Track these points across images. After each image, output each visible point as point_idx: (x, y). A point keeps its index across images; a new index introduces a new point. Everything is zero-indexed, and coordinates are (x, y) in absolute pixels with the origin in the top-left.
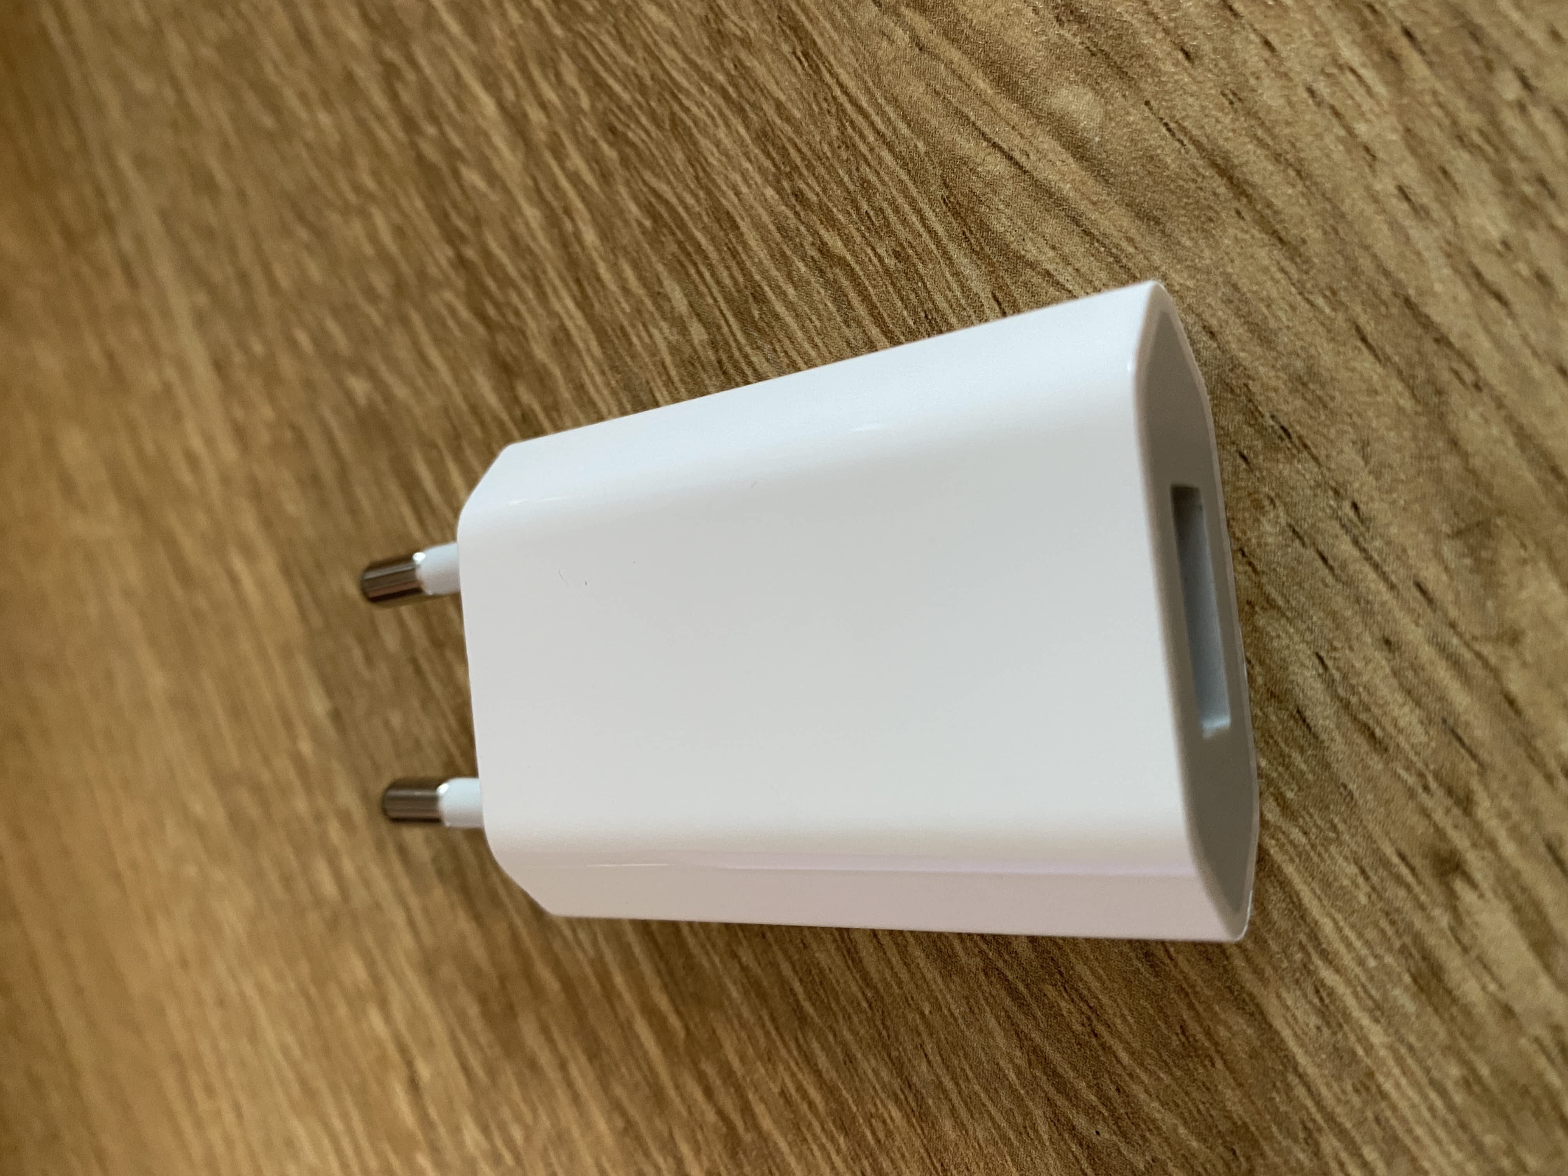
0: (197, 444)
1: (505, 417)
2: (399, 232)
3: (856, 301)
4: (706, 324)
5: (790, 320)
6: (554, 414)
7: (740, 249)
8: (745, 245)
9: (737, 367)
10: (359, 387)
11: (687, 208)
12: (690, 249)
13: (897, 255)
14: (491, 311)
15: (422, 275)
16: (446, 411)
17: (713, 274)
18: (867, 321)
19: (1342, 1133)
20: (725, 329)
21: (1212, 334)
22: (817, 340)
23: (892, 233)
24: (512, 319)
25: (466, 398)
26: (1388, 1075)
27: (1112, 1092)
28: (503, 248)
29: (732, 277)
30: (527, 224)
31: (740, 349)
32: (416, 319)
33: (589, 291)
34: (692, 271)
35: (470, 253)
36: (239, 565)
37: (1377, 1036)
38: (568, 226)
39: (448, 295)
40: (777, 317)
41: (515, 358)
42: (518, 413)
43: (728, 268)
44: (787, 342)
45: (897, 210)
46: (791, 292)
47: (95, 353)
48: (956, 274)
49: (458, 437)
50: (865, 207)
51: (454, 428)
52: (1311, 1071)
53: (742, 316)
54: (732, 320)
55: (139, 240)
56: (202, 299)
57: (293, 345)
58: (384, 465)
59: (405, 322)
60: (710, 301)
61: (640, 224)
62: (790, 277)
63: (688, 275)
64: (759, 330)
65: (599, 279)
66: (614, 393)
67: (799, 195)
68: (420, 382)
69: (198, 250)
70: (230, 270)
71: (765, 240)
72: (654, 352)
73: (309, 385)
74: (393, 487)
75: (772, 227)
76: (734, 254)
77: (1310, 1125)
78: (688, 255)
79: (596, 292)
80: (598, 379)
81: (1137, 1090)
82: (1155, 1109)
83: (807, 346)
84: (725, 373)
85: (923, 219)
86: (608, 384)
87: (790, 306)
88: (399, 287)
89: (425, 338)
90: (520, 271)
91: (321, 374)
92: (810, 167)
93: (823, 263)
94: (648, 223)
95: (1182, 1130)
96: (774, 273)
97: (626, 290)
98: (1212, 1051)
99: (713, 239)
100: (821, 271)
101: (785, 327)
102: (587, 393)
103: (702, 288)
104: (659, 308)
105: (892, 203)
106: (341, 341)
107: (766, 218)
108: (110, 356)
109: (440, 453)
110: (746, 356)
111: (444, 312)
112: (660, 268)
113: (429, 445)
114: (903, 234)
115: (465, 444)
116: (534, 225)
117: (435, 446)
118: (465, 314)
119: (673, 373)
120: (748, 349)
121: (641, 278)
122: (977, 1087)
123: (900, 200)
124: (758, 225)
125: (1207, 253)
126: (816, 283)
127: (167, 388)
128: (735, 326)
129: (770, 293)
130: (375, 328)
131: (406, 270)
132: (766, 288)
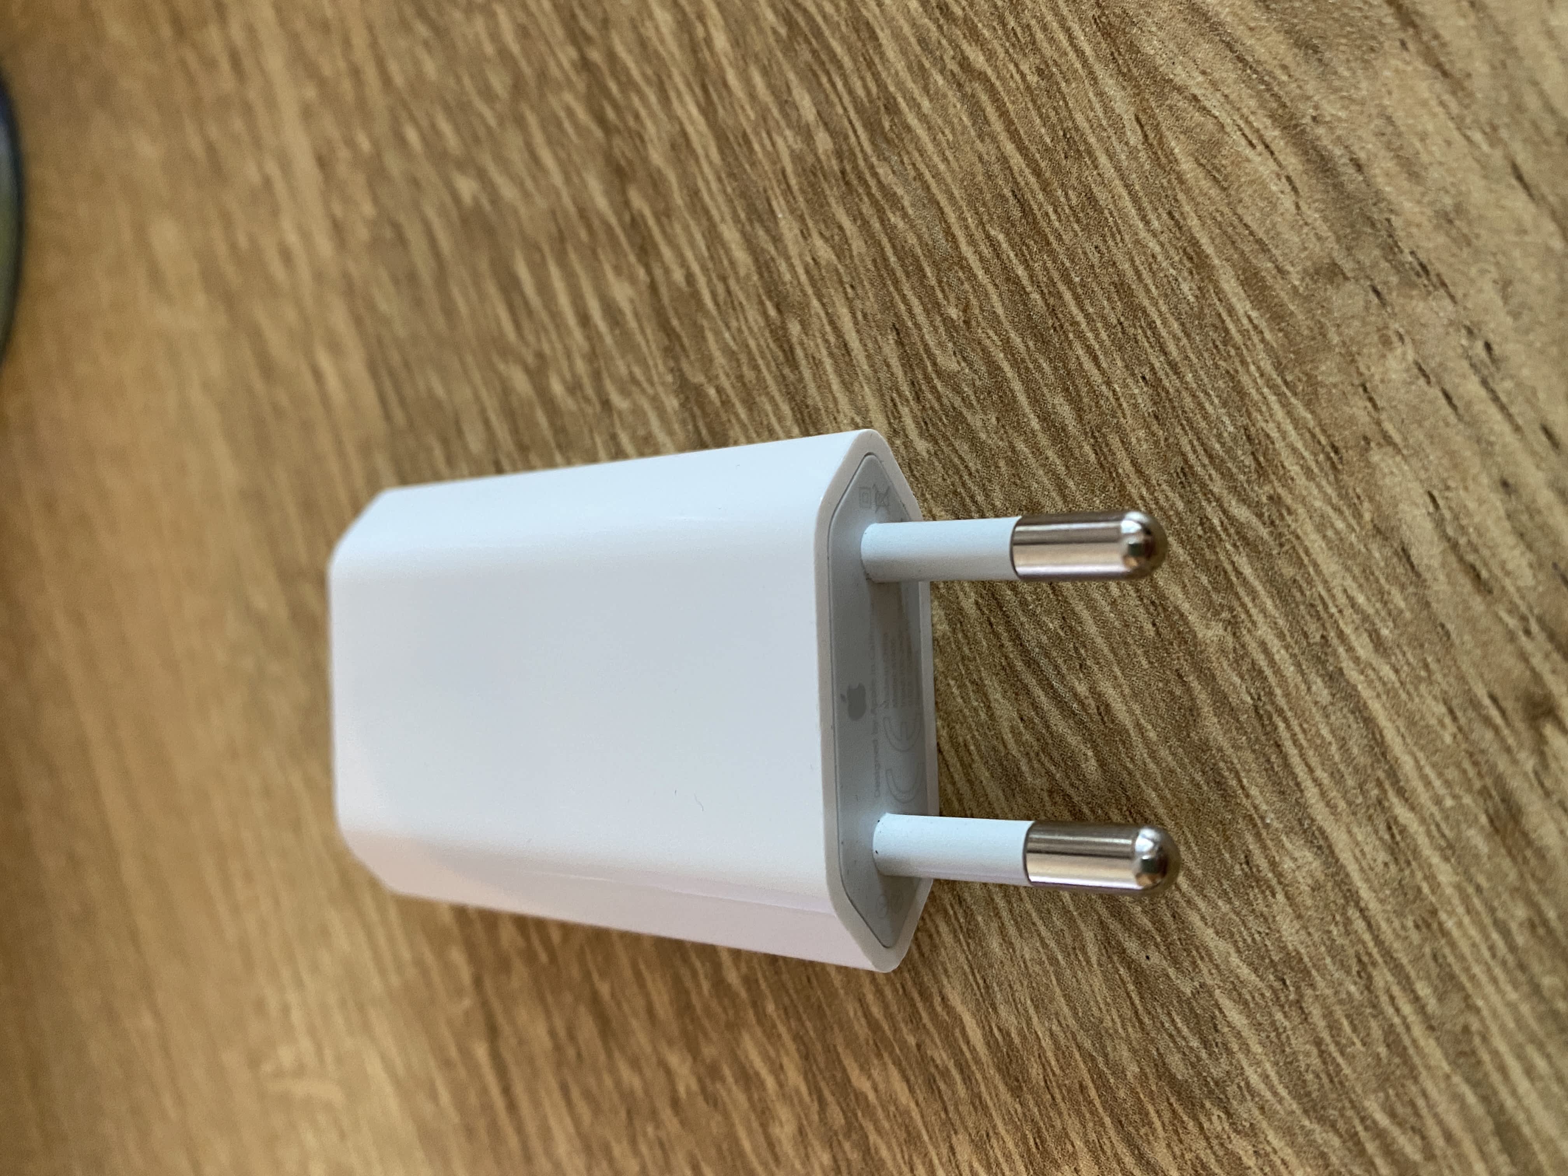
0: (293, 239)
1: (613, 221)
2: (523, 33)
5: (921, 131)
6: (664, 220)
7: (877, 60)
8: (882, 55)
9: (861, 178)
10: (467, 187)
11: (825, 17)
12: (824, 57)
13: (1040, 72)
14: (611, 114)
15: (543, 75)
16: (553, 213)
17: (846, 84)
18: (1003, 137)
19: (1397, 969)
20: (853, 139)
21: (1359, 167)
22: (948, 153)
23: (1036, 50)
24: (631, 122)
26: (1451, 913)
27: (1168, 918)
28: (630, 51)
29: (865, 87)
30: (657, 28)
31: (866, 159)
32: (532, 120)
33: (715, 97)
34: (824, 80)
36: (325, 362)
37: (1445, 874)
38: (700, 32)
39: (568, 97)
40: (908, 129)
41: (630, 163)
42: (627, 218)
43: (862, 79)
44: (916, 154)
45: (1045, 28)
46: (926, 104)
47: (196, 145)
48: (1100, 94)
49: (562, 239)
50: (1012, 23)
51: (560, 231)
52: (1374, 906)
53: (873, 127)
54: (860, 130)
55: (251, 30)
56: (311, 92)
57: (402, 141)
58: (484, 265)
59: (520, 122)
60: (840, 111)
61: (775, 32)
62: (926, 89)
63: (820, 84)
64: (888, 141)
65: (725, 85)
66: (730, 201)
68: (529, 184)
69: (311, 43)
70: (342, 64)
71: (904, 52)
72: (775, 158)
73: (415, 183)
74: (492, 289)
75: (913, 40)
76: (870, 64)
77: (1365, 959)
78: (822, 64)
79: (720, 97)
80: (714, 186)
81: (1192, 916)
82: (1208, 935)
83: (936, 159)
84: (847, 183)
85: (1071, 38)
86: (724, 192)
87: (923, 118)
88: (518, 87)
89: (539, 139)
90: (644, 75)
91: (427, 171)
93: (962, 77)
94: (783, 31)
95: (1235, 959)
96: (910, 85)
97: (752, 96)
98: (1274, 882)
99: (850, 49)
100: (960, 85)
101: (916, 140)
102: (701, 200)
103: (833, 97)
104: (786, 116)
105: (1041, 20)
106: (452, 141)
107: (907, 30)
108: (211, 149)
109: (543, 257)
110: (872, 167)
111: (562, 114)
112: (791, 76)
113: (532, 247)
114: (1048, 50)
115: (570, 248)
117: (539, 249)
118: (582, 115)
119: (793, 182)
120: (874, 160)
121: (770, 86)
122: (1029, 906)
123: (1049, 17)
124: (897, 36)
125: (1364, 85)
126: (952, 97)
127: (267, 182)
129: (903, 104)
130: (488, 128)
131: (527, 71)
132: (900, 100)
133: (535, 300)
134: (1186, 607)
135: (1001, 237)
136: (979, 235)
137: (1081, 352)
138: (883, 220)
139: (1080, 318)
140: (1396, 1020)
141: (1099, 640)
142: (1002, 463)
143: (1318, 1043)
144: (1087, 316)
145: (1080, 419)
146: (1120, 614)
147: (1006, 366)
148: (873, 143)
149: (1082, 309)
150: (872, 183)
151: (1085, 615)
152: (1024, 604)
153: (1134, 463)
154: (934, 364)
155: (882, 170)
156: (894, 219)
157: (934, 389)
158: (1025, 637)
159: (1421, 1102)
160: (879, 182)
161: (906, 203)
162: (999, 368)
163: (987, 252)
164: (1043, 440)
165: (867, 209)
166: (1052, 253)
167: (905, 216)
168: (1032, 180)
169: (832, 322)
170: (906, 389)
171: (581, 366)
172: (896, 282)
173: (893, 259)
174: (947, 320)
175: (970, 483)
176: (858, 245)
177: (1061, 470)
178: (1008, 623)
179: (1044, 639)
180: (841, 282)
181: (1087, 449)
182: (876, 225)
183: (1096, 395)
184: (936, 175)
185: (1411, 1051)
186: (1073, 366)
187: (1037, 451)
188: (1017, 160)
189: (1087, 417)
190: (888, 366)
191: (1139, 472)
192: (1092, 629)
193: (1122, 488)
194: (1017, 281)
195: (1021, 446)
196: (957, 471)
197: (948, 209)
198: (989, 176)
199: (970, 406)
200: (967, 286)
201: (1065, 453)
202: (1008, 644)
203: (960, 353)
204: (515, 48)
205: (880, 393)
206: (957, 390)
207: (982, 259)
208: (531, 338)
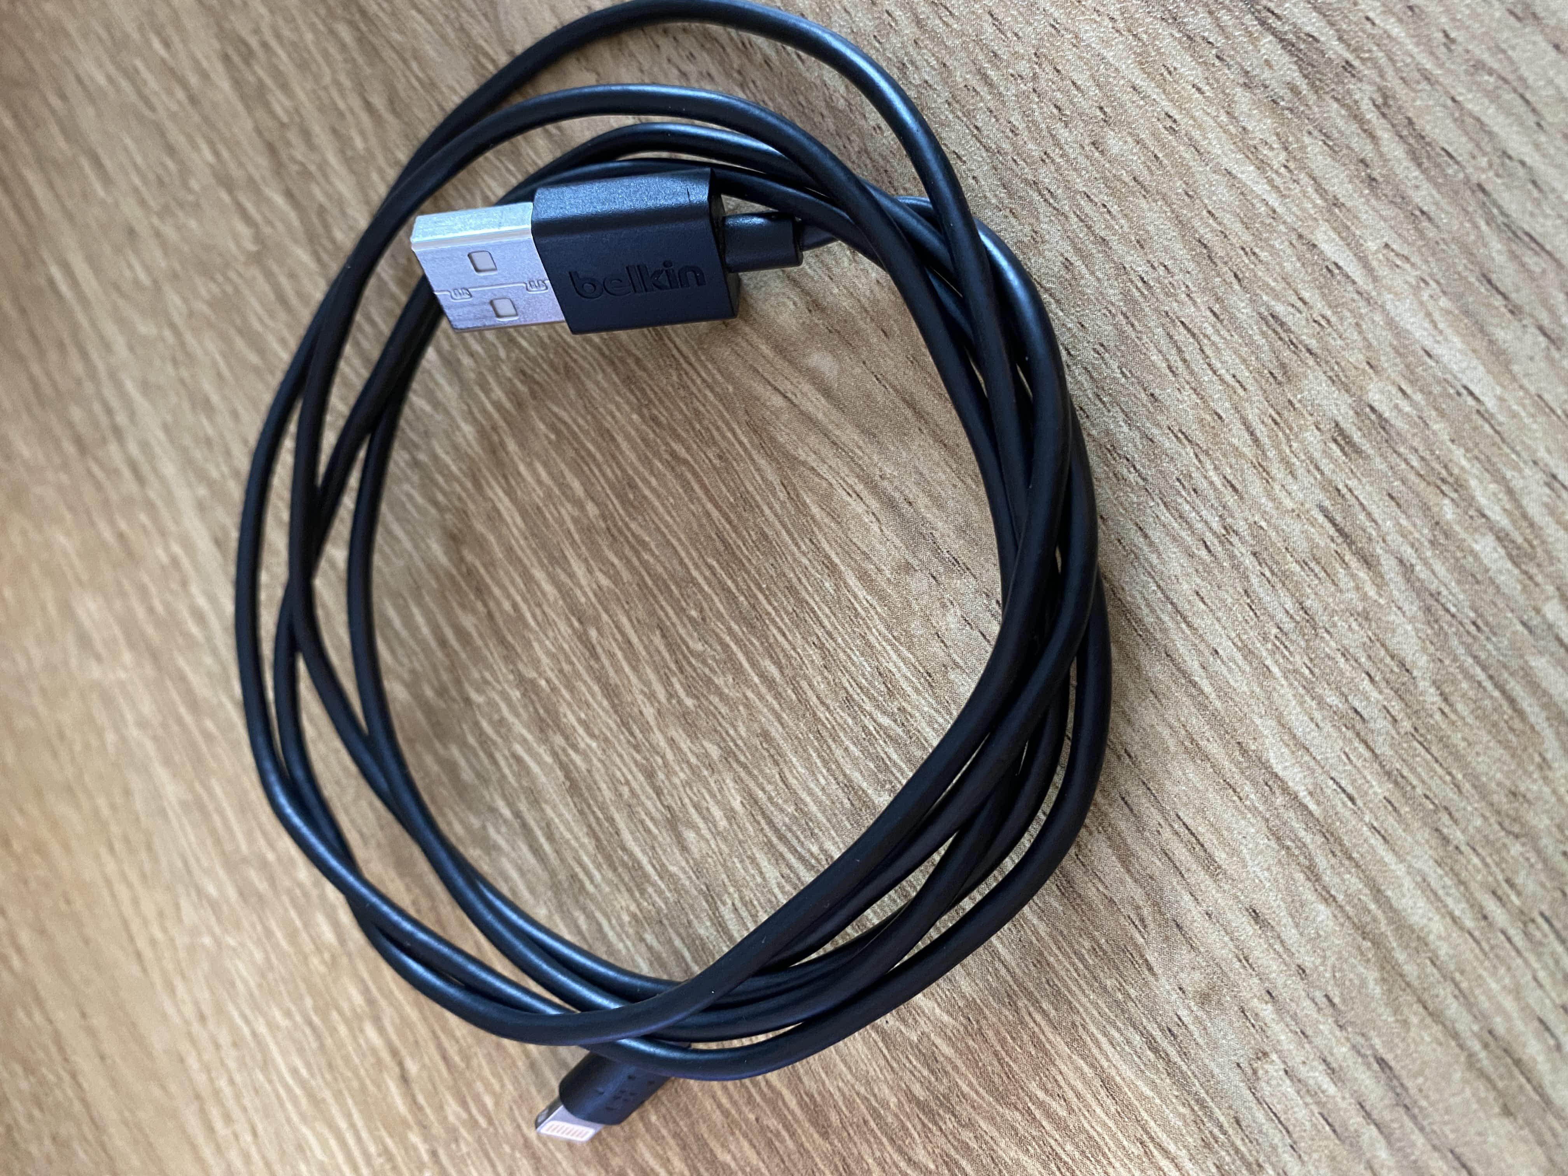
3: (696, 487)
4: (597, 504)
25: (423, 560)
35: (422, 457)
67: (654, 419)
92: (660, 400)
116: (470, 437)
128: (618, 506)
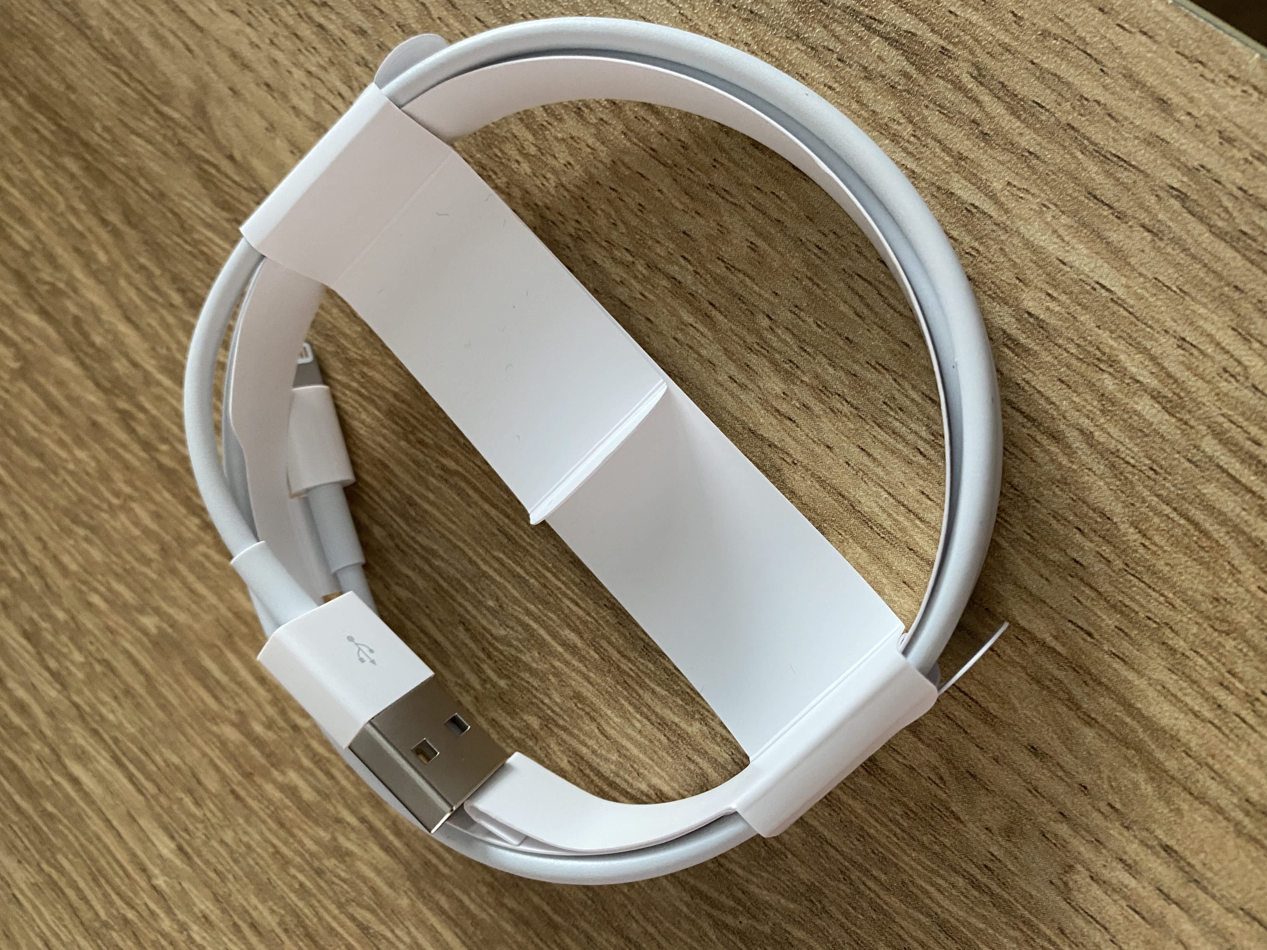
2: (157, 516)
5: (434, 511)
7: (393, 479)
8: (395, 476)
9: (410, 547)
10: (150, 622)
15: (179, 539)
16: (218, 622)
18: (481, 502)
19: (859, 867)
20: (395, 526)
22: (455, 519)
26: (871, 826)
27: (740, 895)
29: (392, 495)
31: (408, 535)
32: (182, 568)
37: (858, 807)
40: (426, 511)
44: (437, 525)
46: (431, 496)
49: (230, 636)
51: (226, 631)
52: (834, 839)
53: (405, 516)
54: (399, 520)
57: (90, 605)
58: (179, 667)
59: (174, 572)
60: (381, 512)
62: (428, 488)
64: (417, 521)
68: (194, 607)
71: (408, 470)
73: (109, 630)
74: (190, 681)
75: (411, 463)
76: (390, 482)
77: (843, 869)
81: (752, 888)
82: (765, 895)
83: (448, 524)
84: (402, 551)
87: (432, 503)
88: (164, 550)
89: (191, 578)
91: (115, 620)
93: (446, 476)
95: (783, 901)
96: (417, 487)
98: (783, 850)
100: (446, 481)
103: (375, 506)
106: (128, 596)
107: (404, 458)
109: (220, 650)
110: (413, 538)
111: (201, 559)
113: (210, 647)
115: (237, 639)
120: (413, 534)
122: (667, 924)
124: (400, 463)
126: (444, 488)
129: (418, 500)
130: (153, 581)
131: (167, 538)
132: (416, 497)
133: (224, 679)
134: (677, 720)
135: (501, 556)
136: (488, 558)
137: (568, 602)
138: (431, 565)
139: (560, 585)
140: (872, 895)
141: (642, 756)
142: (551, 677)
143: (842, 926)
144: (563, 583)
145: (582, 637)
146: (646, 737)
147: (532, 623)
148: (409, 525)
149: (560, 580)
150: (416, 547)
151: (628, 745)
152: (594, 752)
153: (619, 652)
154: (492, 635)
155: (419, 538)
156: (438, 563)
157: (496, 649)
158: (603, 770)
159: (902, 932)
160: (421, 545)
161: (441, 552)
162: (528, 625)
163: (496, 565)
164: (568, 656)
165: (419, 561)
166: (532, 556)
167: (443, 559)
168: (507, 521)
169: (423, 631)
170: (482, 655)
171: (271, 711)
172: (452, 597)
173: (445, 585)
174: (488, 608)
175: (538, 695)
176: (421, 583)
177: (583, 669)
178: (590, 766)
179: (613, 767)
180: (418, 606)
181: (592, 653)
182: (427, 568)
183: (585, 623)
184: (452, 532)
185: (885, 907)
186: (567, 611)
187: (567, 663)
188: (493, 512)
189: (585, 636)
190: (466, 645)
191: (624, 656)
192: (635, 751)
193: (619, 667)
194: (520, 576)
195: (557, 664)
196: (529, 691)
197: (466, 549)
198: (482, 525)
199: (521, 651)
200: (493, 587)
201: (582, 659)
202: (595, 778)
203: (503, 624)
204: (153, 526)
205: (466, 662)
206: (510, 645)
207: (495, 570)
208: (230, 704)
